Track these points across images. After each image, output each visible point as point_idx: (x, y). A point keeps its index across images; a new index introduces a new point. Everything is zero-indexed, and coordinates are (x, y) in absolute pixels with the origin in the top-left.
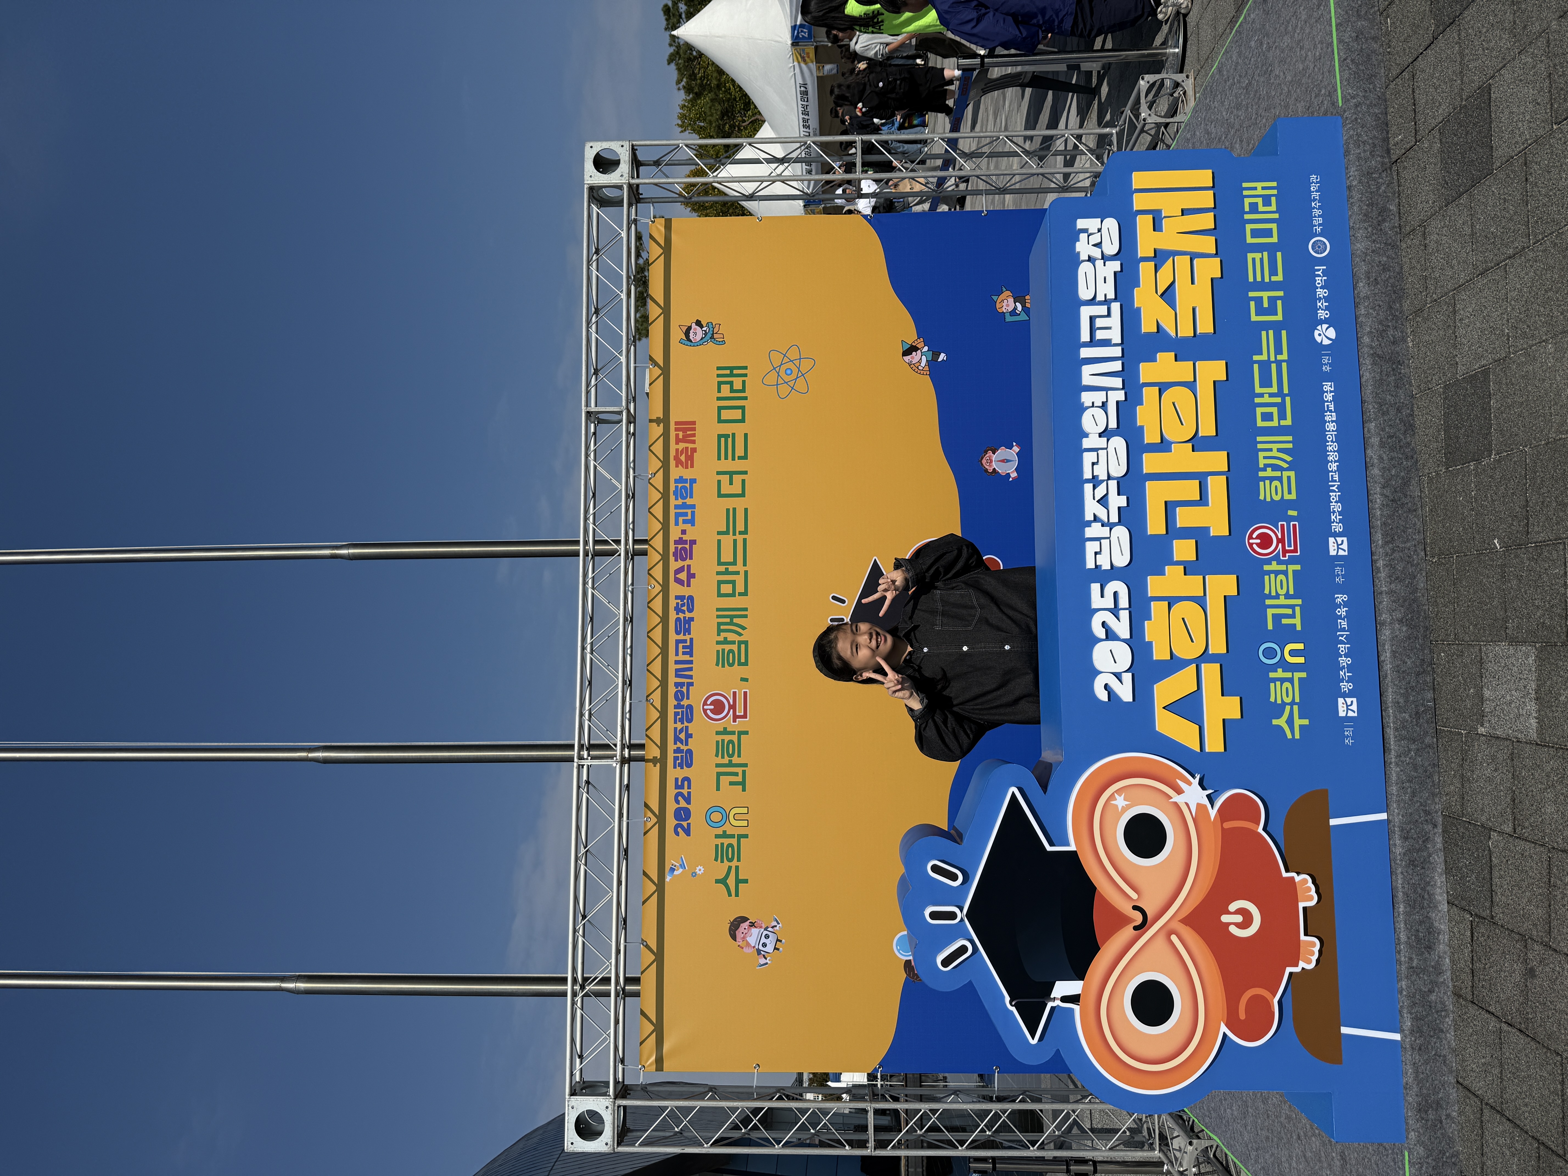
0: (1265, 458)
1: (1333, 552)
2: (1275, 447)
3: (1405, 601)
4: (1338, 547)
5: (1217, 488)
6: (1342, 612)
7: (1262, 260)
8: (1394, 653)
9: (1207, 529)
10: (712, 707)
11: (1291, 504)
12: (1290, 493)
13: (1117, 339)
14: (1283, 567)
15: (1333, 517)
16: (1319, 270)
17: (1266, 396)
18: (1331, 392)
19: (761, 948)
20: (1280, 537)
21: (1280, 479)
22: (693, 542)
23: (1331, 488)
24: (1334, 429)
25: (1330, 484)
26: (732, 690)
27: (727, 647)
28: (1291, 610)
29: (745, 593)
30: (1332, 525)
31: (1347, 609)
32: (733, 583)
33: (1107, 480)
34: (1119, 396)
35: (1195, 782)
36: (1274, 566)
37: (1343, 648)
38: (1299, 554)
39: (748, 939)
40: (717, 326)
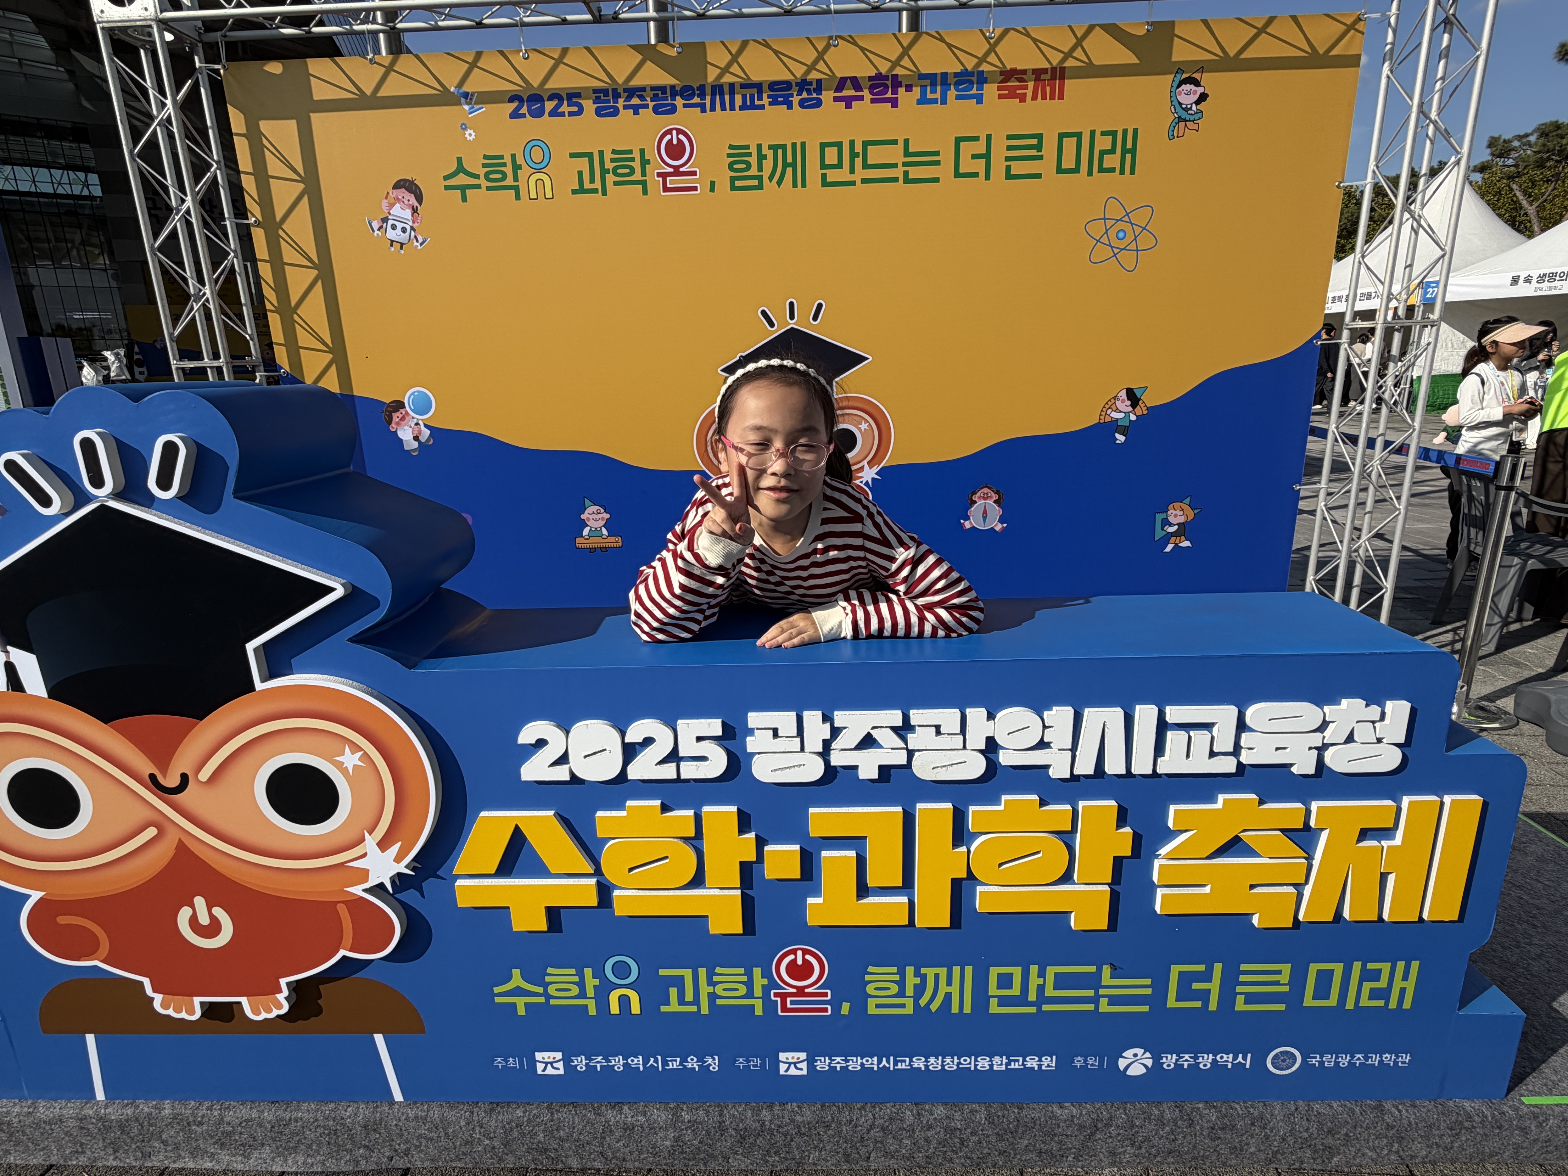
0: (937, 976)
1: (783, 1056)
2: (955, 989)
4: (793, 1064)
5: (888, 912)
6: (693, 1064)
7: (1276, 983)
8: (631, 1127)
9: (817, 893)
10: (675, 142)
11: (859, 1006)
12: (878, 1006)
13: (1165, 766)
14: (758, 992)
15: (838, 1059)
16: (1245, 1058)
17: (1041, 981)
18: (1040, 1066)
19: (390, 222)
20: (807, 990)
21: (901, 994)
22: (894, 103)
23: (884, 1059)
24: (978, 1067)
25: (892, 1058)
26: (697, 170)
27: (753, 160)
28: (691, 1000)
29: (825, 183)
30: (827, 1058)
31: (697, 1069)
32: (839, 166)
33: (907, 749)
34: (1059, 770)
35: (402, 868)
36: (759, 982)
37: (637, 1061)
38: (780, 1013)
39: (398, 204)
40: (1196, 127)
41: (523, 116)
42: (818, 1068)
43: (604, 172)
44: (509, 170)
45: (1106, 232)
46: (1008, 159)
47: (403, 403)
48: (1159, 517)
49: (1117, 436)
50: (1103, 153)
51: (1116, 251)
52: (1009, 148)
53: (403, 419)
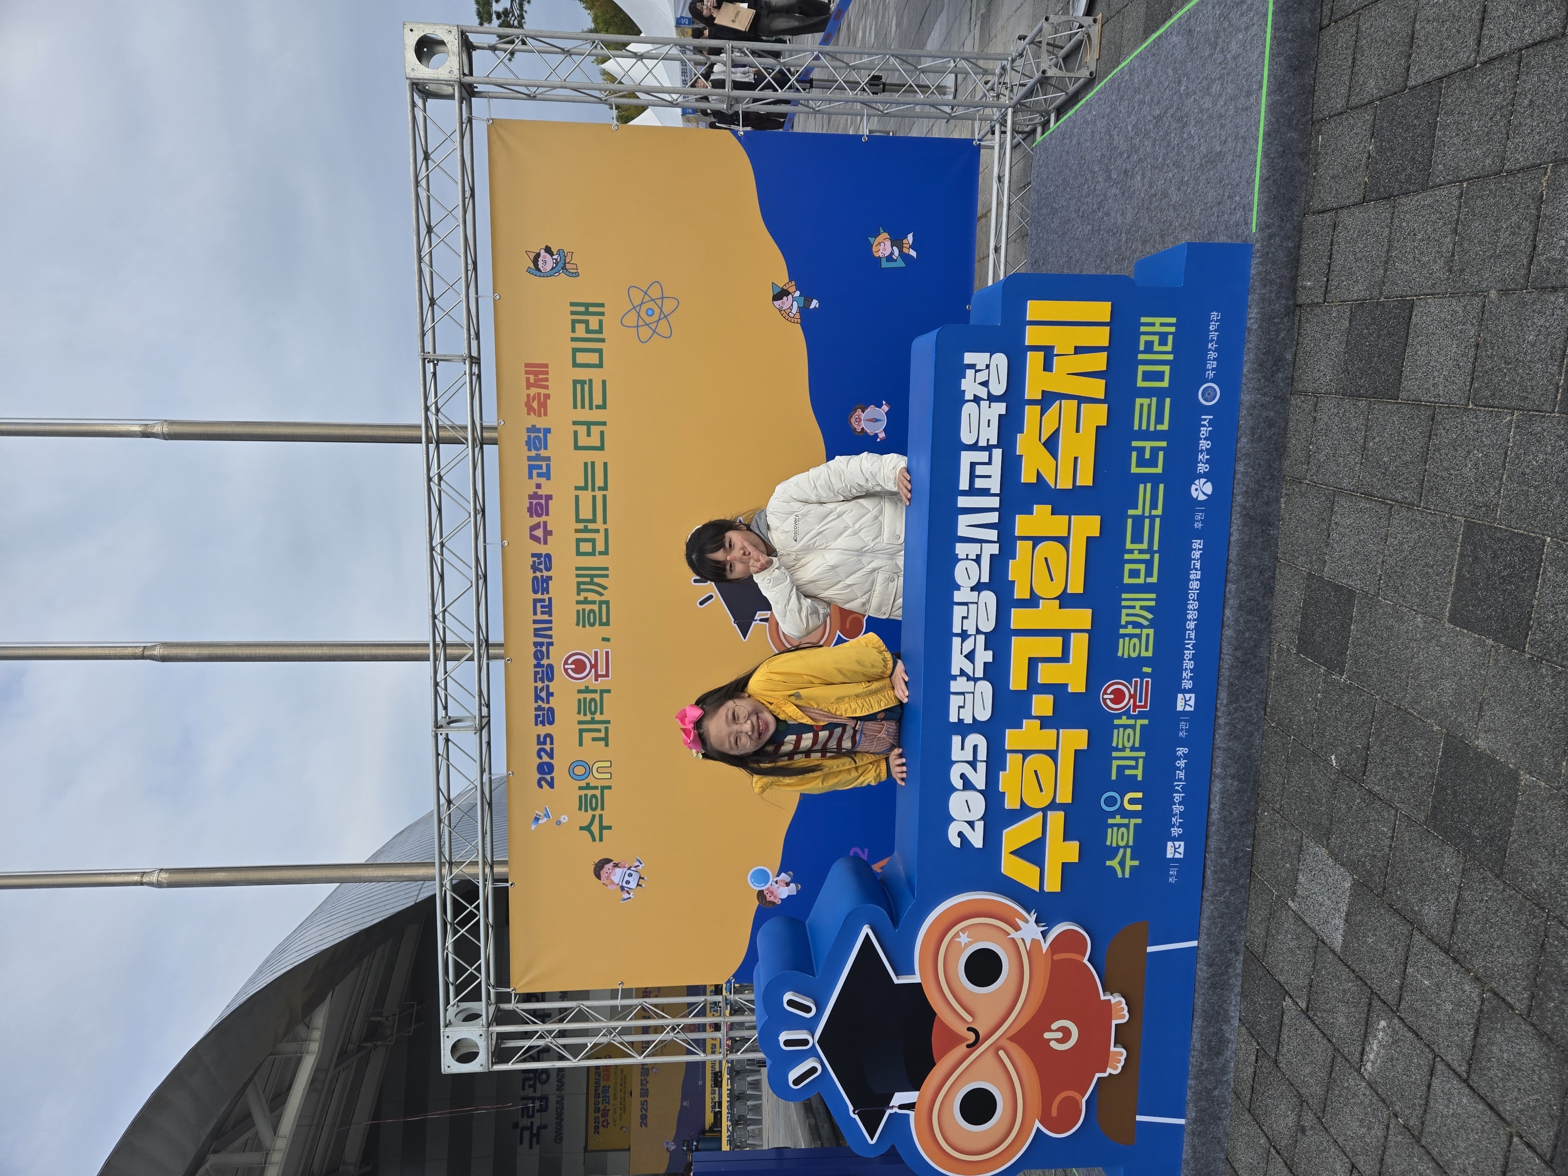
0: (1127, 615)
1: (1180, 708)
2: (1138, 604)
3: (1240, 758)
4: (1185, 703)
5: (1080, 645)
6: (1181, 763)
7: (1150, 406)
8: (1223, 805)
9: (1065, 686)
10: (573, 666)
11: (1146, 661)
12: (1147, 650)
13: (996, 489)
14: (1132, 722)
15: (1184, 674)
16: (1205, 420)
17: (1136, 552)
18: (1199, 549)
19: (624, 885)
20: (1132, 693)
21: (1139, 636)
22: (549, 497)
23: (1187, 646)
24: (1197, 588)
25: (1186, 642)
27: (588, 607)
28: (1135, 762)
29: (606, 552)
30: (1183, 681)
31: (1186, 761)
32: (593, 541)
33: (976, 634)
34: (994, 549)
35: (1032, 918)
36: (1124, 721)
37: (1178, 797)
38: (1148, 709)
39: (612, 878)
40: (570, 254)
41: (552, 778)
42: (1190, 687)
43: (593, 721)
44: (590, 793)
45: (648, 325)
46: (591, 408)
47: (759, 891)
49: (812, 307)
50: (588, 331)
51: (662, 315)
52: (583, 407)
53: (772, 893)
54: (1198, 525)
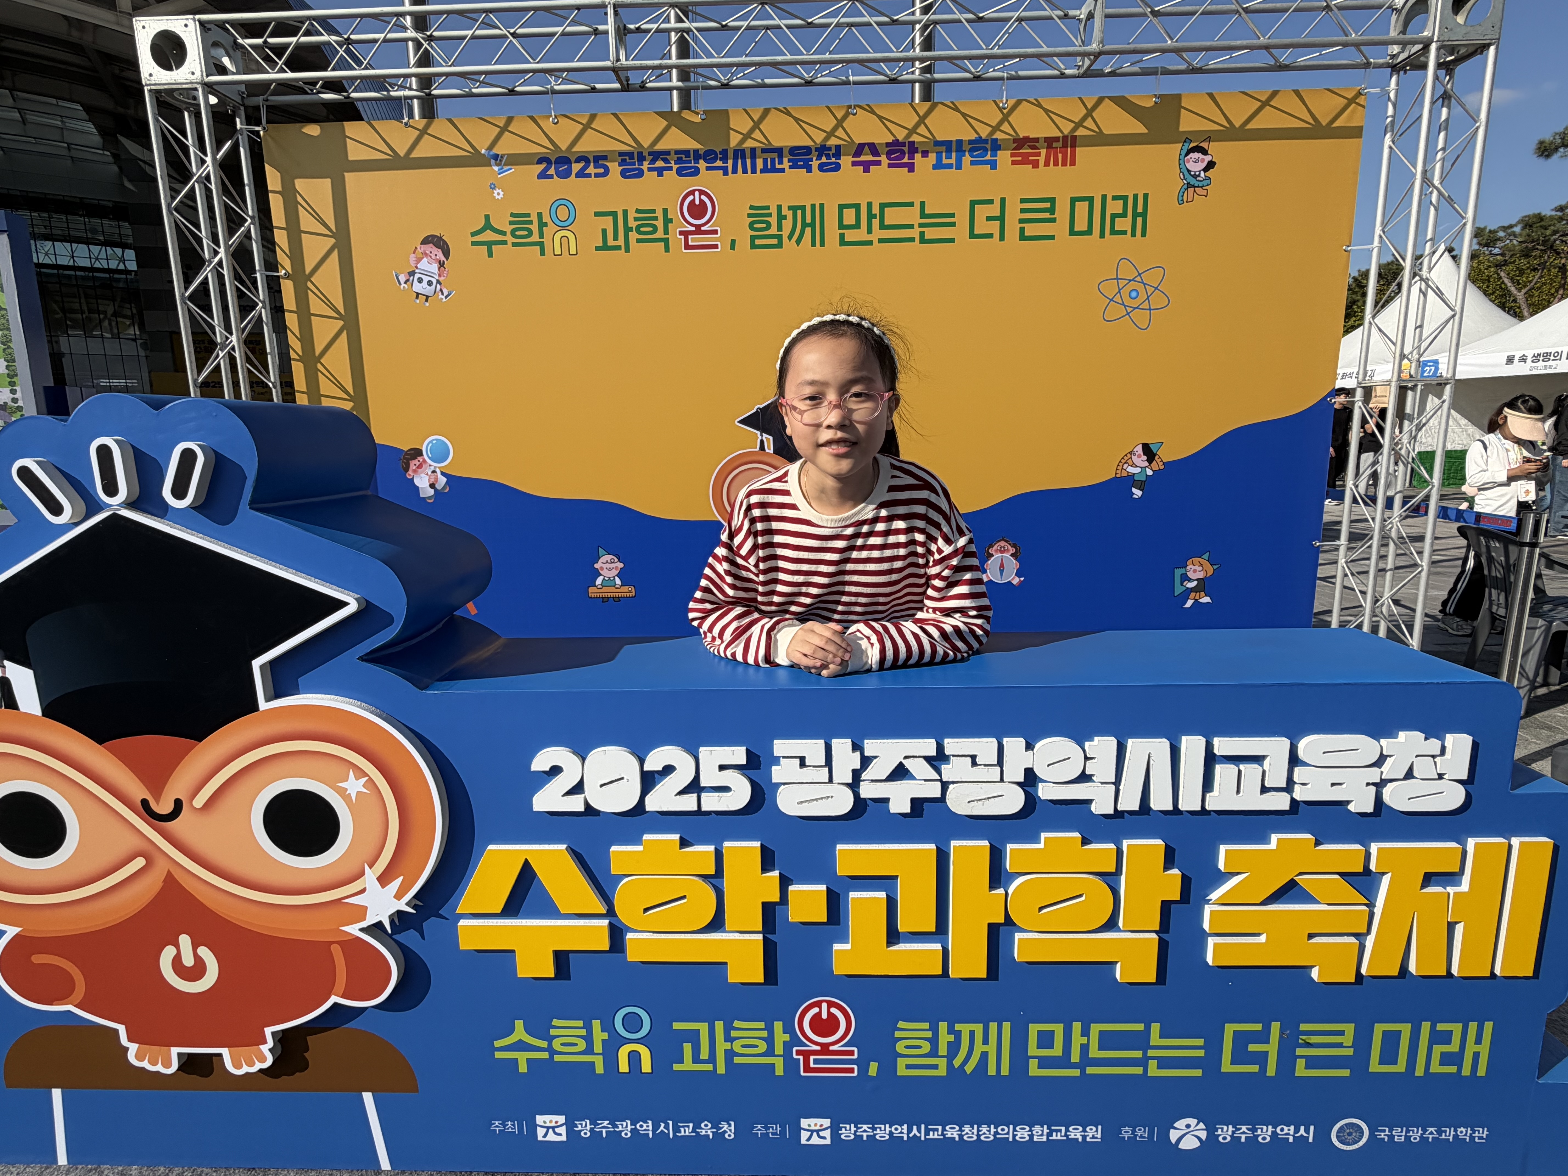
0: (972, 1033)
1: (805, 1123)
2: (992, 1049)
4: (815, 1131)
5: (920, 960)
6: (706, 1130)
7: (1339, 1045)
9: (844, 939)
10: (697, 202)
11: (888, 1066)
12: (908, 1067)
13: (1213, 803)
14: (779, 1049)
15: (865, 1127)
16: (1307, 1131)
17: (1084, 1040)
18: (1084, 1137)
19: (417, 276)
20: (831, 1048)
21: (934, 1053)
22: (911, 168)
23: (915, 1127)
24: (1017, 1138)
25: (923, 1126)
26: (718, 229)
27: (773, 220)
28: (707, 1058)
29: (843, 242)
30: (853, 1125)
31: (711, 1137)
32: (857, 226)
33: (941, 781)
34: (1102, 805)
35: (404, 905)
36: (781, 1037)
37: (647, 1127)
38: (802, 1074)
39: (425, 259)
40: (1205, 193)
41: (551, 177)
42: (843, 1137)
43: (628, 230)
44: (535, 227)
45: (1119, 292)
46: (1021, 221)
47: (421, 451)
48: (1178, 572)
49: (1134, 490)
50: (1114, 216)
51: (1129, 310)
52: (1023, 211)
53: (420, 467)
54: (1126, 1133)
